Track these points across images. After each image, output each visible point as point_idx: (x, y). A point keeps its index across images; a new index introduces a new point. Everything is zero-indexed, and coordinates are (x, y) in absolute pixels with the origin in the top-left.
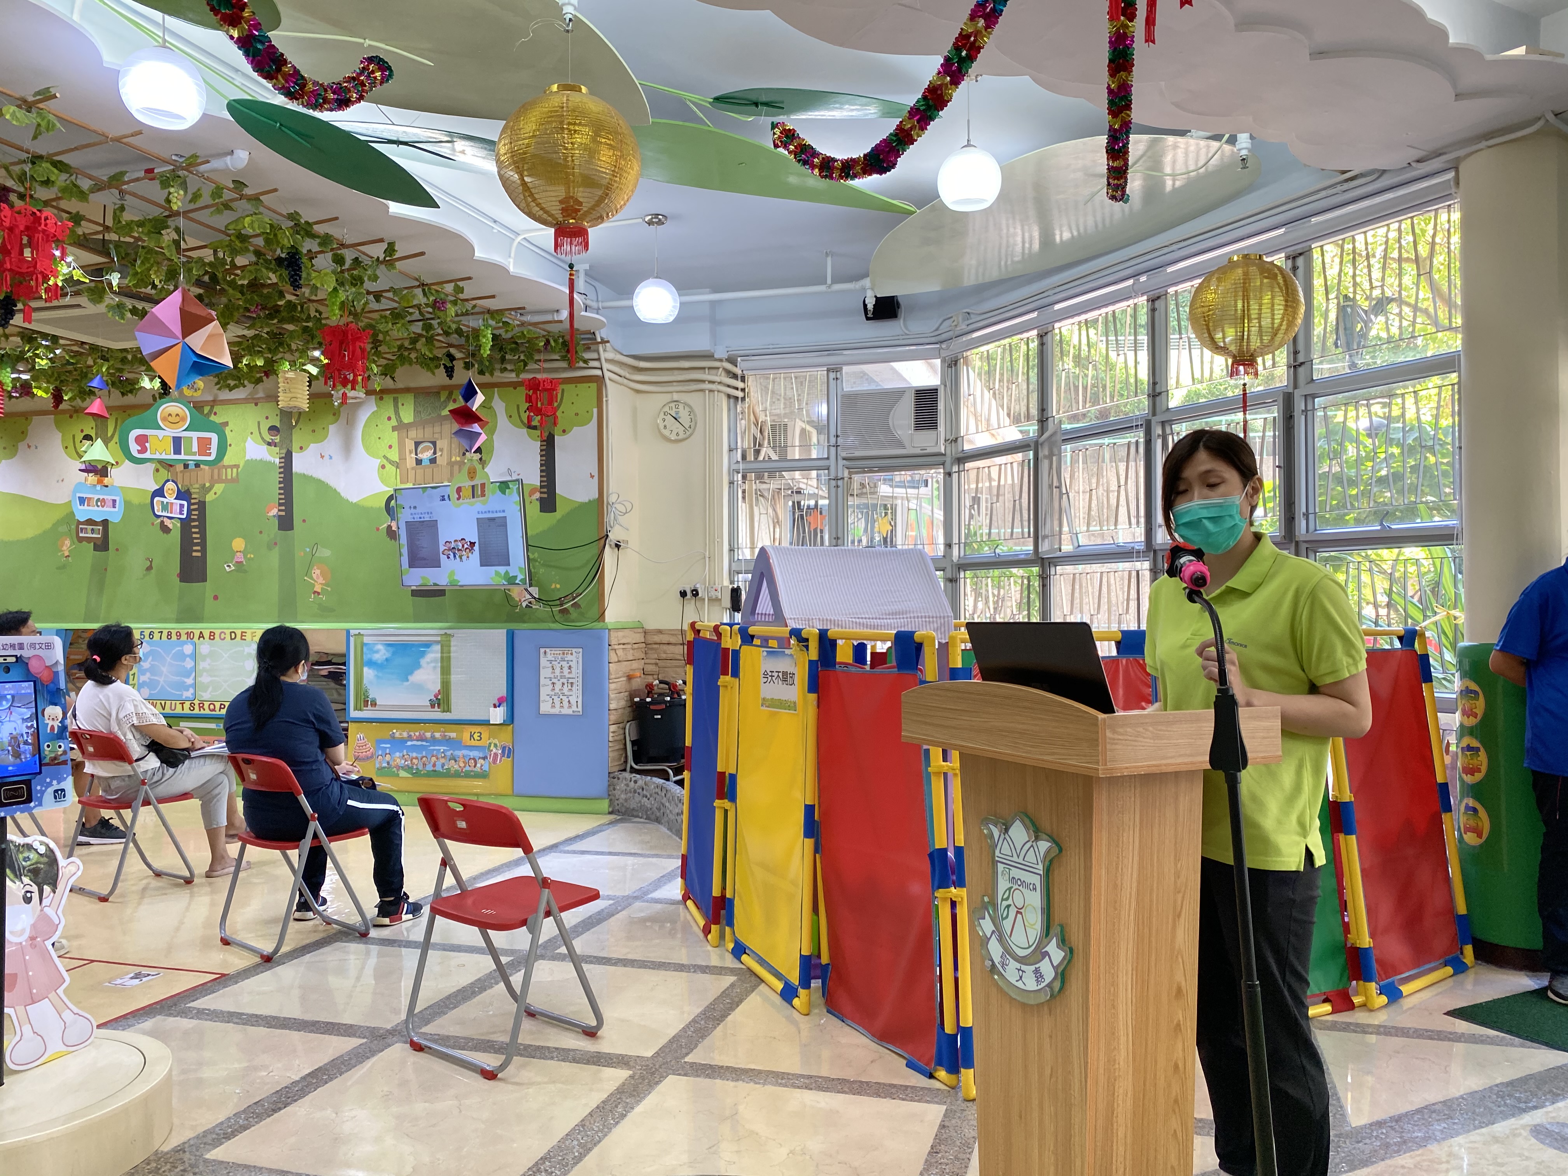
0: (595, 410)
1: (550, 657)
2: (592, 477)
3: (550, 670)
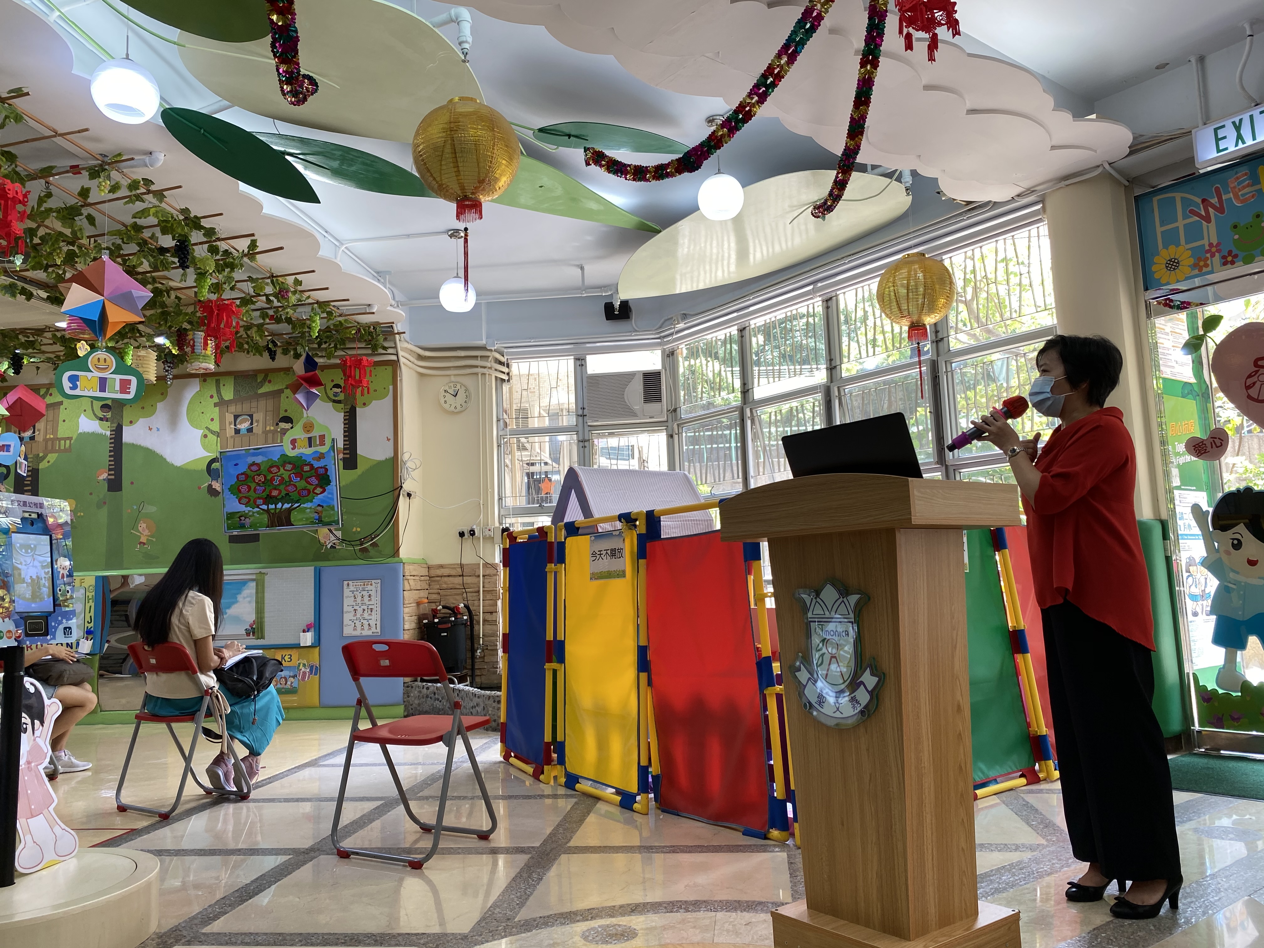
0: (391, 387)
1: (352, 588)
2: (388, 440)
3: (353, 599)
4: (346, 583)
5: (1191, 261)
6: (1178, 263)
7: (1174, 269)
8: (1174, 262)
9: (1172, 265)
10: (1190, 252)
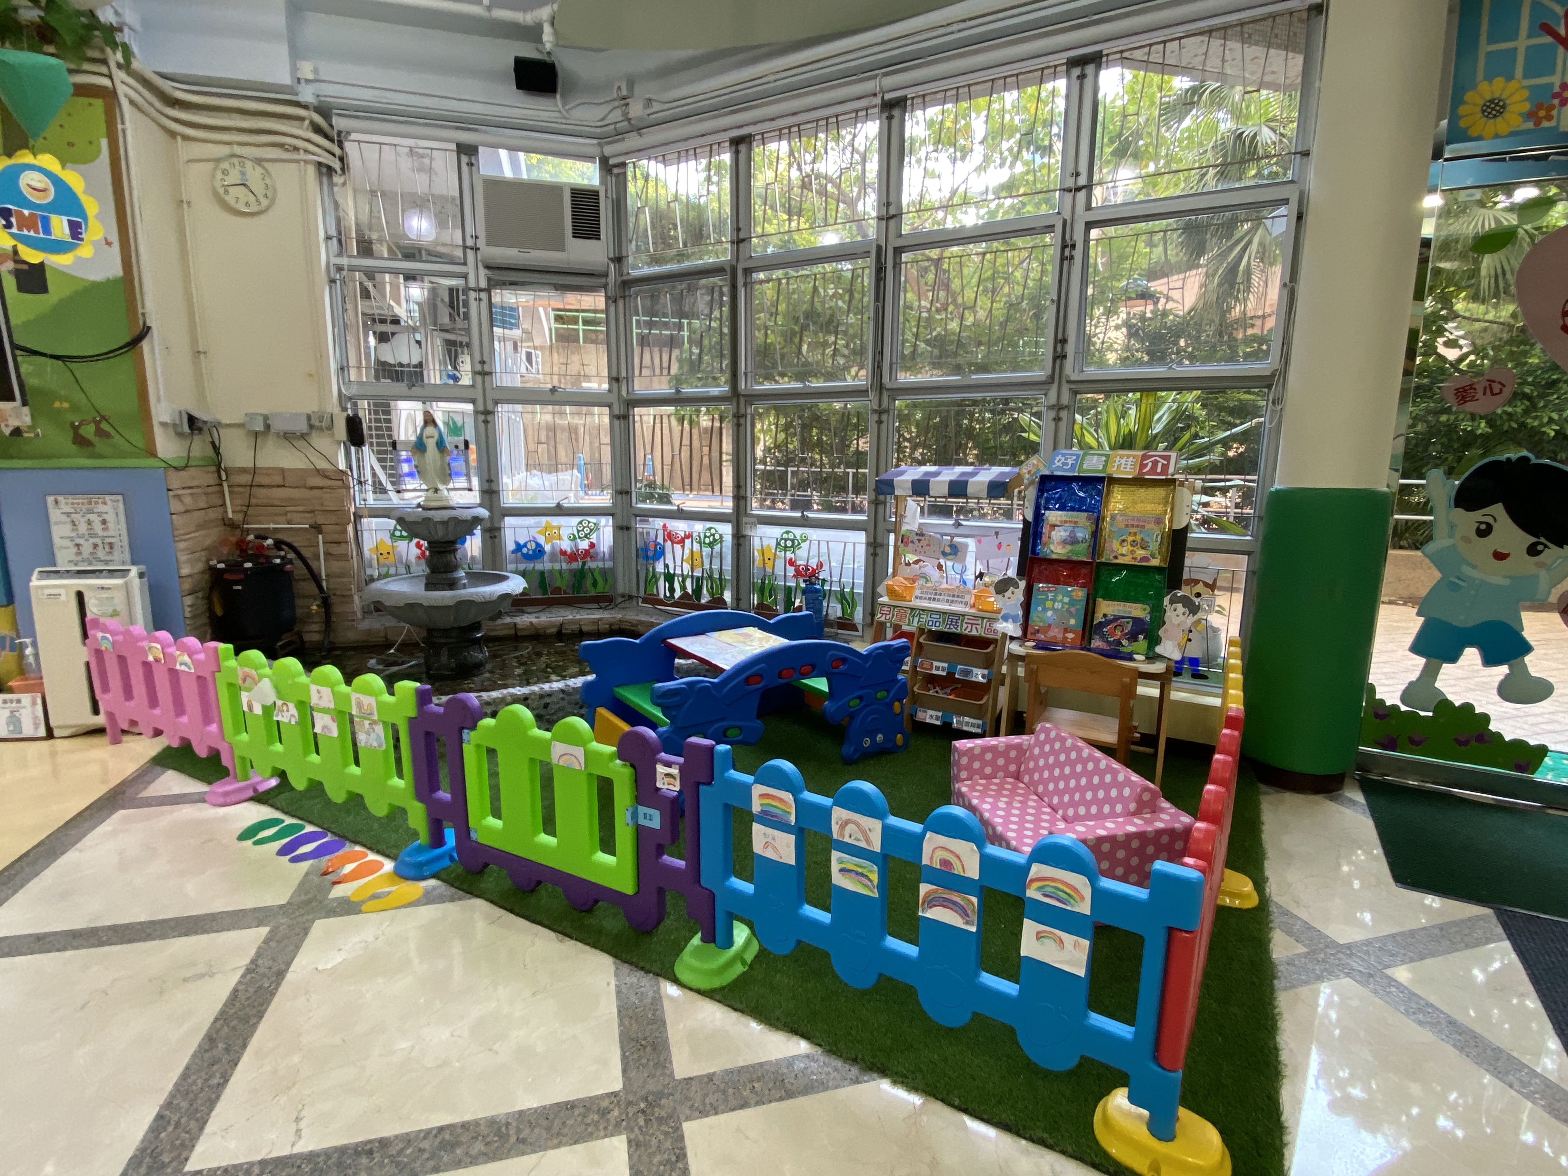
1: (68, 509)
2: (111, 244)
3: (69, 527)
4: (50, 499)
5: (1526, 107)
6: (1503, 107)
7: (1495, 116)
8: (1497, 104)
9: (1493, 109)
10: (1526, 93)
